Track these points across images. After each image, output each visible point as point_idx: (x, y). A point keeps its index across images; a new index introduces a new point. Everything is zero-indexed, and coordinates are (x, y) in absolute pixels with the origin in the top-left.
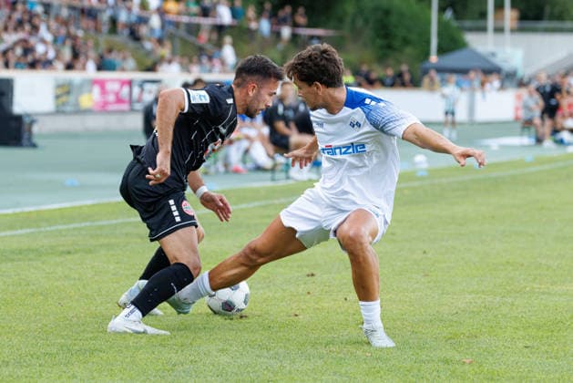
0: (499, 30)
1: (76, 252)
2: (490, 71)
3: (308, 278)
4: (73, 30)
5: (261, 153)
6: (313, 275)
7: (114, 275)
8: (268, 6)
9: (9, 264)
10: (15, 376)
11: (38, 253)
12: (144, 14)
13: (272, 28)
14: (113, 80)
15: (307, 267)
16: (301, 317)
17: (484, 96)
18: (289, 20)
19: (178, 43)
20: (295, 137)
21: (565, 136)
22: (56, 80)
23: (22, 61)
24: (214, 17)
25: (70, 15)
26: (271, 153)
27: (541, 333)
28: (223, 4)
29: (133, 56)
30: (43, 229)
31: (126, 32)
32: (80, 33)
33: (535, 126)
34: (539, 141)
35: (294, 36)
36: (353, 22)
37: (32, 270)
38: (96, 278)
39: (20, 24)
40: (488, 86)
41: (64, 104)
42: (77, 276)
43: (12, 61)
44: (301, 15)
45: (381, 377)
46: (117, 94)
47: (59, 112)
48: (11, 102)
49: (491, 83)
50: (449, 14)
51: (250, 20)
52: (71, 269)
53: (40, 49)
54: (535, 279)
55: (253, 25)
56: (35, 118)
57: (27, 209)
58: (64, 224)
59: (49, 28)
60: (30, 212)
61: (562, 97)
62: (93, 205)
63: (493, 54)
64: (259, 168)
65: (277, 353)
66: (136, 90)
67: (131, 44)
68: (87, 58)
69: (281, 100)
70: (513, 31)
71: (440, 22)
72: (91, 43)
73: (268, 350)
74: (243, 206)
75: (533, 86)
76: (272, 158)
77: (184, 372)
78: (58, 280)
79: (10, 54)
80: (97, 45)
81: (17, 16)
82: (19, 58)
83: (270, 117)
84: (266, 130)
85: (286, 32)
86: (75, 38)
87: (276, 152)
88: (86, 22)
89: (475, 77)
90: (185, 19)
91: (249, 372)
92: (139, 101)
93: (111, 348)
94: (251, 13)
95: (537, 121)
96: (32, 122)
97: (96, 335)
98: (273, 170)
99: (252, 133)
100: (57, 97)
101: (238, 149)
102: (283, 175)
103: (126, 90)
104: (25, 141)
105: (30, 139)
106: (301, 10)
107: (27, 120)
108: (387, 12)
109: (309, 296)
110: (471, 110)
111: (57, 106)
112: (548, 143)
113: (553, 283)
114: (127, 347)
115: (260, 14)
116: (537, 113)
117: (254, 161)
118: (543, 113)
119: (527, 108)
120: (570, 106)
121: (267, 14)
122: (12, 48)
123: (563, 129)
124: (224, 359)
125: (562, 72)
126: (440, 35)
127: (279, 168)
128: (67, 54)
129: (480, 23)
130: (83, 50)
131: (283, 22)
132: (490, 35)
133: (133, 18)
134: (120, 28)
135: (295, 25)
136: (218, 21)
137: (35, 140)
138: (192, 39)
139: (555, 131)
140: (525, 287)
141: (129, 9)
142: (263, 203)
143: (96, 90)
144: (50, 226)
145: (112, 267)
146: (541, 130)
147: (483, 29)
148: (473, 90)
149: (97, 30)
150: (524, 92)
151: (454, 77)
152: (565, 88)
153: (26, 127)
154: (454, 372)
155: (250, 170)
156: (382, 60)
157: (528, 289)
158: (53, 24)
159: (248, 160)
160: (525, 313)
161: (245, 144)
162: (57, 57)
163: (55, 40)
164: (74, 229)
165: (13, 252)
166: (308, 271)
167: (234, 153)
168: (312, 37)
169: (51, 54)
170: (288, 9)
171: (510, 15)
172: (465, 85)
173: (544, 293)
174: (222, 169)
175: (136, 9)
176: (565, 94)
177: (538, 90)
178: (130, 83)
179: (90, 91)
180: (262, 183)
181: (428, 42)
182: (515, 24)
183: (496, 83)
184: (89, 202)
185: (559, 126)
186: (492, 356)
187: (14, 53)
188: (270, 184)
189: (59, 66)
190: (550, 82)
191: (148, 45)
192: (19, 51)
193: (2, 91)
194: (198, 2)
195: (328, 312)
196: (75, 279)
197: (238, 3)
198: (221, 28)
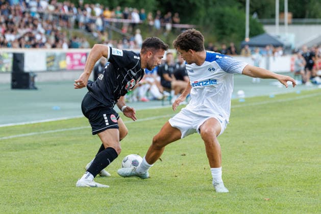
0: (282, 24)
1: (59, 145)
2: (277, 45)
3: (182, 157)
4: (55, 27)
5: (156, 91)
6: (184, 155)
7: (79, 156)
8: (159, 13)
9: (24, 152)
10: (27, 210)
11: (39, 145)
12: (93, 18)
13: (161, 24)
14: (77, 53)
15: (181, 150)
16: (179, 177)
17: (274, 59)
18: (170, 20)
19: (111, 33)
20: (174, 82)
21: (317, 79)
22: (47, 53)
23: (29, 44)
24: (130, 19)
25: (54, 19)
26: (162, 90)
27: (305, 184)
28: (135, 12)
29: (88, 40)
30: (41, 133)
31: (84, 28)
32: (59, 29)
33: (302, 74)
34: (304, 82)
35: (173, 29)
36: (204, 21)
37: (36, 154)
38: (70, 158)
39: (27, 24)
40: (276, 54)
41: (51, 66)
42: (60, 157)
43: (23, 44)
44: (177, 17)
45: (221, 208)
46: (79, 61)
47: (49, 70)
48: (23, 66)
49: (278, 52)
50: (255, 16)
51: (149, 20)
53: (38, 37)
54: (302, 155)
55: (151, 23)
56: (36, 74)
57: (32, 122)
58: (53, 130)
59: (42, 26)
60: (34, 124)
61: (316, 59)
62: (68, 120)
63: (279, 37)
64: (155, 99)
65: (166, 196)
67: (87, 34)
68: (63, 42)
69: (167, 62)
70: (289, 24)
71: (250, 20)
72: (65, 34)
73: (161, 195)
74: (148, 119)
75: (300, 53)
76: (162, 93)
77: (117, 207)
78: (49, 160)
79: (22, 40)
80: (68, 35)
81: (25, 20)
82: (27, 42)
83: (161, 72)
84: (159, 79)
85: (169, 26)
86: (56, 31)
87: (164, 90)
88: (62, 23)
89: (270, 49)
90: (115, 20)
91: (151, 207)
93: (78, 195)
94: (150, 16)
95: (303, 72)
96: (35, 76)
97: (70, 188)
98: (163, 100)
99: (151, 80)
100: (48, 62)
101: (144, 89)
102: (168, 102)
103: (84, 58)
104: (31, 86)
105: (33, 85)
106: (177, 15)
107: (32, 75)
108: (222, 15)
109: (182, 167)
110: (268, 66)
111: (48, 68)
112: (309, 84)
113: (312, 158)
114: (87, 194)
115: (154, 17)
116: (303, 67)
117: (152, 95)
118: (306, 67)
119: (297, 65)
120: (320, 64)
121: (158, 17)
122: (23, 37)
123: (316, 76)
124: (138, 200)
125: (316, 45)
126: (250, 27)
127: (166, 98)
128: (52, 40)
129: (272, 20)
130: (61, 37)
131: (167, 21)
132: (277, 27)
133: (87, 20)
134: (80, 25)
135: (173, 23)
136: (132, 21)
137: (36, 86)
138: (119, 31)
139: (312, 77)
140: (297, 160)
141: (85, 16)
142: (158, 117)
143: (68, 59)
144: (45, 131)
145: (78, 152)
146: (305, 77)
147: (274, 24)
148: (268, 55)
149: (68, 26)
150: (295, 56)
151: (259, 49)
152: (317, 54)
153: (31, 79)
154: (260, 205)
155: (150, 100)
156: (220, 40)
157: (298, 161)
158: (45, 24)
159: (149, 94)
160: (297, 173)
161: (147, 86)
162: (47, 41)
163: (46, 33)
164: (58, 132)
165: (25, 145)
166: (182, 154)
167: (142, 91)
168: (182, 29)
169: (44, 40)
170: (169, 14)
171: (287, 16)
172: (264, 53)
173: (307, 163)
174: (135, 99)
175: (89, 15)
176: (317, 57)
177: (303, 55)
178: (86, 55)
179: (65, 59)
180: (157, 106)
181: (244, 31)
182: (290, 21)
183: (281, 52)
184: (65, 118)
185: (314, 75)
186: (280, 196)
187: (24, 39)
188: (161, 107)
189: (49, 46)
190: (309, 51)
191: (95, 34)
192: (27, 38)
193: (18, 60)
194: (122, 11)
195: (193, 175)
196: (59, 159)
197: (143, 11)
198: (134, 25)
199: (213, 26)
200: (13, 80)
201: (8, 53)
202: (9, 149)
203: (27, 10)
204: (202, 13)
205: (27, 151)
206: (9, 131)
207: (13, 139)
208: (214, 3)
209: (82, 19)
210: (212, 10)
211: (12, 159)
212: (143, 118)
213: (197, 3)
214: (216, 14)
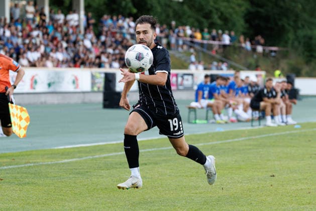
1: (150, 163)
3: (270, 178)
6: (273, 176)
7: (169, 176)
9: (115, 170)
15: (270, 171)
19: (201, 55)
28: (226, 34)
36: (293, 43)
38: (160, 178)
48: (114, 85)
52: (147, 173)
62: (158, 139)
66: (180, 79)
74: (236, 140)
85: (260, 49)
92: (181, 85)
94: (242, 39)
98: (252, 120)
102: (257, 123)
103: (174, 79)
108: (311, 38)
109: (271, 187)
131: (258, 43)
138: (208, 52)
142: (247, 138)
145: (168, 172)
156: (308, 63)
165: (116, 164)
166: (271, 174)
178: (177, 75)
180: (247, 127)
188: (250, 128)
193: (109, 79)
194: (210, 32)
195: (282, 195)
196: (149, 178)
197: (233, 33)
198: (225, 46)
199: (301, 49)
200: (105, 100)
201: (100, 73)
202: (100, 168)
204: (291, 36)
205: (118, 169)
206: (101, 149)
207: (104, 158)
208: (303, 26)
210: (301, 33)
211: (103, 178)
212: (233, 138)
213: (287, 26)
214: (305, 36)
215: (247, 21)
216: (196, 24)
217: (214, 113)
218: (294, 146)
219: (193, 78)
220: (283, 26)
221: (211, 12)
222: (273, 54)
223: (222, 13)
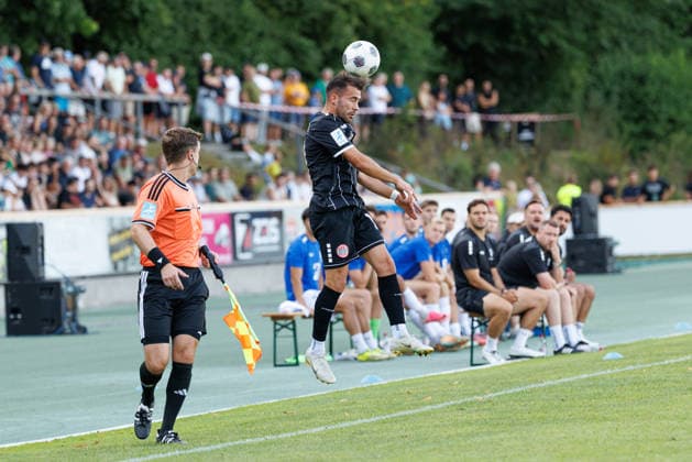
22: (111, 222)
32: (142, 143)
36: (586, 97)
46: (210, 237)
47: (118, 272)
48: (41, 261)
53: (81, 174)
55: (428, 113)
56: (79, 283)
66: (241, 230)
96: (77, 292)
100: (113, 250)
103: (224, 231)
104: (66, 326)
105: (74, 319)
107: (67, 289)
108: (641, 80)
111: (115, 266)
137: (82, 321)
153: (66, 301)
156: (634, 156)
168: (521, 127)
175: (233, 98)
178: (231, 219)
193: (24, 245)
197: (399, 79)
198: (374, 119)
199: (612, 113)
200: (11, 308)
203: (45, 92)
204: (578, 74)
208: (616, 43)
209: (211, 111)
210: (609, 64)
213: (564, 45)
214: (622, 75)
215: (440, 38)
216: (284, 56)
217: (351, 331)
218: (605, 419)
219: (280, 226)
220: (553, 48)
221: (329, 16)
222: (526, 135)
223: (363, 18)
